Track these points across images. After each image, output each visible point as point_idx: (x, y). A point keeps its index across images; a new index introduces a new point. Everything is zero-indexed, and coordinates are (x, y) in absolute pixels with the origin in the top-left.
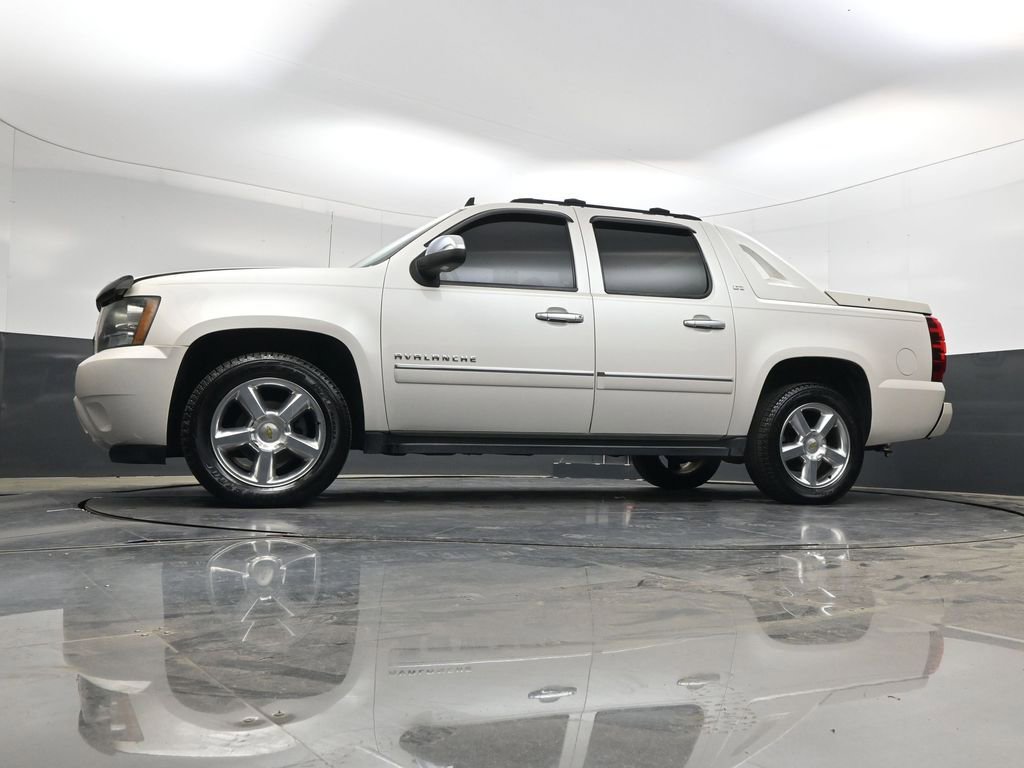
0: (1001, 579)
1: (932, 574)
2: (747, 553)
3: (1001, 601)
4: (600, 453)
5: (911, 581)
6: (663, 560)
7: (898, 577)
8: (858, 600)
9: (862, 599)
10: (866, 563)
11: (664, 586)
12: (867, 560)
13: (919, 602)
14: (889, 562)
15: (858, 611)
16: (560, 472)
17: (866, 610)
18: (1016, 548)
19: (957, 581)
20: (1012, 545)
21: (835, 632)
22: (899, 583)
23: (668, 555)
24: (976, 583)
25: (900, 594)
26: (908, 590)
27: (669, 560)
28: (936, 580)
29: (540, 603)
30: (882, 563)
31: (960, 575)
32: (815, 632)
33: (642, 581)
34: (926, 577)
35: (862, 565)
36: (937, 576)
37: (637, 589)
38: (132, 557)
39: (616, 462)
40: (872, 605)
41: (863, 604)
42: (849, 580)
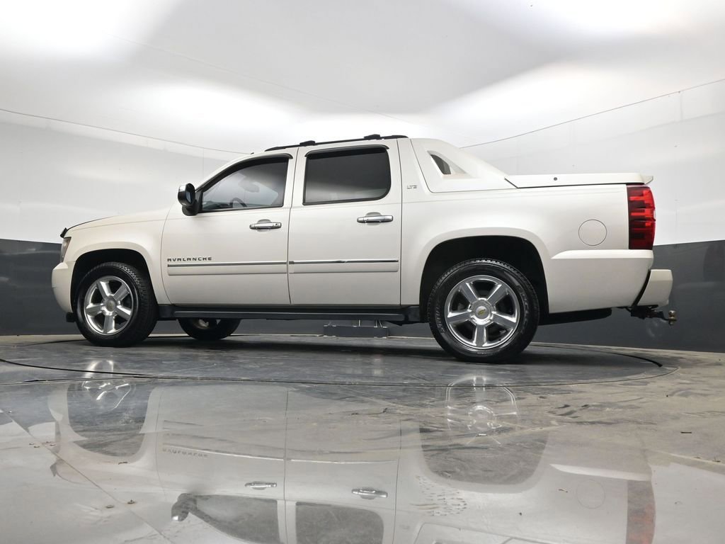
0: (639, 408)
1: (590, 404)
2: (460, 389)
3: (639, 423)
4: (356, 318)
5: (575, 409)
6: (401, 394)
7: (566, 406)
8: (538, 422)
9: (541, 421)
10: (543, 396)
11: (402, 412)
12: (544, 393)
13: (581, 423)
14: (560, 396)
15: (538, 429)
16: (328, 331)
17: (544, 429)
18: (649, 385)
19: (608, 409)
20: (646, 383)
21: (522, 444)
22: (567, 410)
23: (404, 390)
24: (620, 410)
25: (567, 418)
26: (573, 415)
27: (405, 394)
28: (593, 408)
29: (315, 424)
30: (555, 395)
31: (610, 405)
32: (509, 444)
33: (386, 409)
34: (586, 406)
35: (541, 397)
36: (593, 406)
37: (383, 415)
38: (28, 392)
39: (368, 324)
40: (548, 426)
41: (542, 425)
42: (532, 408)
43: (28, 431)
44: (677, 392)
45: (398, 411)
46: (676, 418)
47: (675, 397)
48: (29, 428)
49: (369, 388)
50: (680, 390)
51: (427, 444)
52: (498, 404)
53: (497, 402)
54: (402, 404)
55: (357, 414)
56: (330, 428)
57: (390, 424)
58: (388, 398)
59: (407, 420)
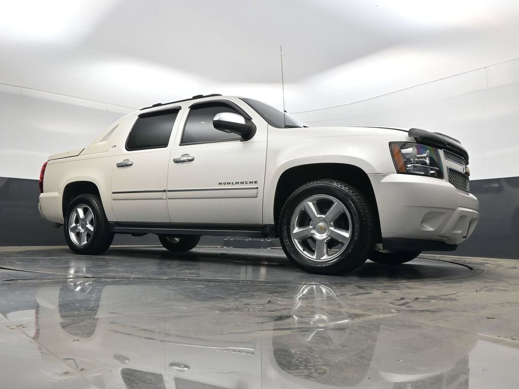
0: (455, 300)
1: (420, 297)
3: (456, 311)
5: (409, 301)
6: (281, 290)
7: (402, 299)
8: (381, 311)
9: (383, 310)
10: (386, 291)
11: (281, 303)
12: (387, 289)
13: (413, 311)
14: (397, 291)
15: (381, 316)
16: (227, 244)
17: (386, 315)
18: (463, 283)
19: (433, 301)
20: (461, 282)
21: (370, 327)
22: (403, 301)
23: (283, 287)
24: (442, 301)
25: (403, 307)
26: (407, 305)
27: (284, 290)
28: (422, 300)
29: (217, 312)
30: (394, 291)
31: (434, 298)
32: (360, 327)
33: (270, 301)
34: (417, 298)
35: (383, 292)
36: (422, 298)
37: (267, 305)
38: (6, 288)
39: (256, 239)
40: (388, 313)
41: (384, 313)
42: (377, 300)
43: (6, 317)
44: (483, 288)
45: (279, 302)
46: (484, 307)
47: (482, 292)
48: (7, 315)
49: (258, 285)
50: (487, 287)
51: (300, 326)
52: (352, 297)
53: (351, 296)
54: (281, 297)
55: (248, 304)
56: (229, 315)
57: (272, 312)
58: (272, 292)
59: (285, 309)
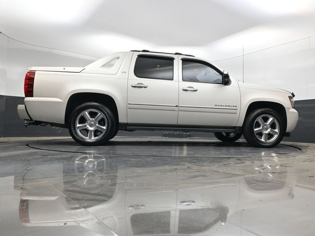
0: (292, 166)
2: (219, 159)
3: (292, 173)
4: (176, 130)
5: (266, 167)
6: (194, 161)
7: (262, 166)
8: (250, 172)
9: (252, 172)
10: (253, 162)
11: (195, 168)
12: (253, 161)
14: (259, 162)
15: (251, 175)
16: (165, 135)
17: (253, 175)
18: (296, 157)
20: (295, 157)
23: (196, 159)
24: (284, 167)
25: (262, 171)
27: (196, 161)
29: (159, 173)
30: (257, 162)
33: (189, 167)
34: (270, 166)
35: (252, 162)
36: (273, 166)
37: (187, 170)
39: (181, 133)
40: (254, 174)
41: (252, 173)
42: (248, 167)
44: (307, 160)
45: (193, 168)
46: (307, 171)
47: (307, 162)
49: (182, 159)
50: (309, 160)
52: (234, 165)
53: (234, 164)
54: (195, 165)
55: (176, 169)
56: (166, 175)
57: (190, 173)
58: (190, 162)
59: (197, 172)
